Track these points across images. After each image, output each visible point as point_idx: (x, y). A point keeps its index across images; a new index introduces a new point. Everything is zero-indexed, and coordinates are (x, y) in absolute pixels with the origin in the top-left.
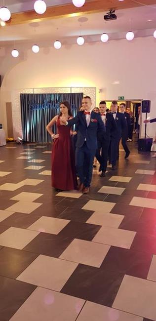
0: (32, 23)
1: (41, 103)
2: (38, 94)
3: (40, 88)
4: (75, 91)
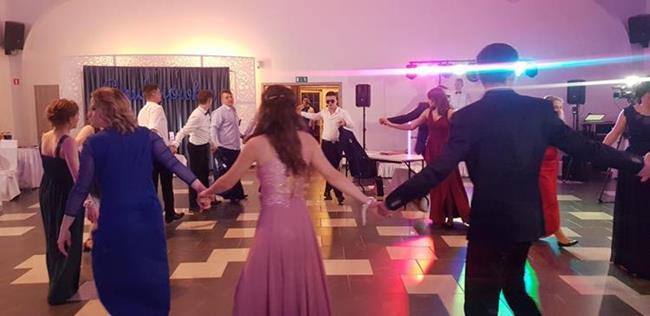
1: (134, 87)
2: (127, 68)
3: (130, 55)
4: (210, 63)
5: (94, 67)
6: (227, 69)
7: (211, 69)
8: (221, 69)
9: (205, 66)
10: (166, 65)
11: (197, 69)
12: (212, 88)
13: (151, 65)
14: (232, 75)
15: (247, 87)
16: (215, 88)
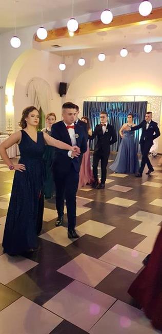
0: (100, 32)
2: (101, 102)
3: (104, 96)
4: (138, 99)
5: (88, 102)
6: (146, 103)
7: (138, 102)
8: (143, 102)
9: (136, 101)
10: (118, 101)
11: (132, 102)
12: (138, 112)
13: (112, 101)
14: (148, 106)
15: (156, 112)
16: (139, 112)
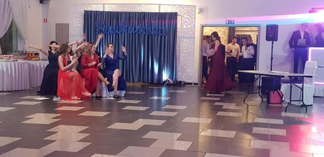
1: (114, 25)
2: (111, 12)
3: (113, 4)
4: (165, 10)
5: (91, 12)
6: (176, 14)
7: (165, 14)
8: (172, 13)
9: (162, 11)
11: (156, 13)
13: (126, 11)
14: (179, 18)
15: (189, 26)
16: (167, 27)
